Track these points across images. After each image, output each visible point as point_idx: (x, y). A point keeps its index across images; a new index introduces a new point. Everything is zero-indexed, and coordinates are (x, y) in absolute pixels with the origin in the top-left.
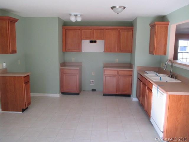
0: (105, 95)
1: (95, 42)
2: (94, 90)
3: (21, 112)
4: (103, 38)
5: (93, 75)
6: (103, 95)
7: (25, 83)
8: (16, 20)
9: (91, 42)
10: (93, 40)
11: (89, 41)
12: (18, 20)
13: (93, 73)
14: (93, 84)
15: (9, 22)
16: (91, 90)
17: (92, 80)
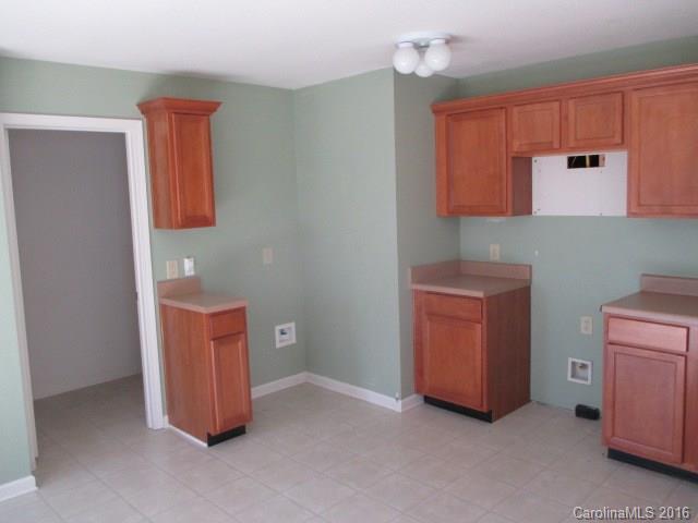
0: (616, 455)
1: (595, 162)
2: (586, 413)
3: (205, 445)
4: (618, 140)
5: (583, 331)
6: (606, 453)
7: (214, 340)
8: (210, 108)
9: (576, 163)
10: (587, 154)
11: (563, 159)
12: (218, 104)
13: (583, 325)
14: (586, 379)
15: (173, 116)
16: (573, 408)
17: (580, 361)
